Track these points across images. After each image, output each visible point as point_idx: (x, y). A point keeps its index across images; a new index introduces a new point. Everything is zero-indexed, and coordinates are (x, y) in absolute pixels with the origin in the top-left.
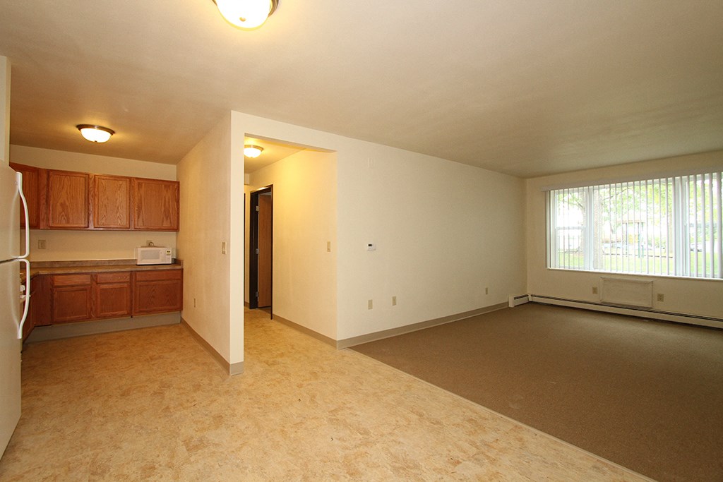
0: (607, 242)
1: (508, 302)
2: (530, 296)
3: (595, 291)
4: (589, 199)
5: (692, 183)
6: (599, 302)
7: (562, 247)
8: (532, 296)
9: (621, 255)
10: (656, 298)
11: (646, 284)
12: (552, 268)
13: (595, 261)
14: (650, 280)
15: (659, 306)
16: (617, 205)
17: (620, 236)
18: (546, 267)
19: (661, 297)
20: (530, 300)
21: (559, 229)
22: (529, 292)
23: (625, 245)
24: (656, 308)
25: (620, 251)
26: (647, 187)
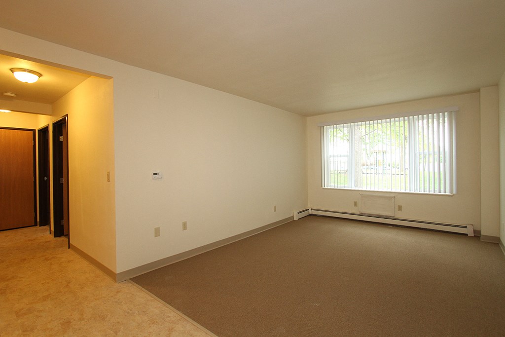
0: (364, 165)
1: (293, 216)
2: (310, 210)
3: (356, 204)
4: (351, 132)
5: (420, 121)
6: (358, 213)
7: (332, 169)
8: (311, 209)
9: (374, 173)
10: (397, 208)
11: (390, 198)
12: (325, 187)
13: (356, 181)
14: (392, 195)
15: (399, 215)
16: (371, 140)
17: (372, 161)
18: (322, 186)
19: (400, 208)
20: (310, 213)
21: (331, 156)
22: (309, 206)
23: (375, 167)
24: (397, 217)
25: (372, 171)
26: (390, 124)
